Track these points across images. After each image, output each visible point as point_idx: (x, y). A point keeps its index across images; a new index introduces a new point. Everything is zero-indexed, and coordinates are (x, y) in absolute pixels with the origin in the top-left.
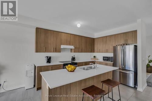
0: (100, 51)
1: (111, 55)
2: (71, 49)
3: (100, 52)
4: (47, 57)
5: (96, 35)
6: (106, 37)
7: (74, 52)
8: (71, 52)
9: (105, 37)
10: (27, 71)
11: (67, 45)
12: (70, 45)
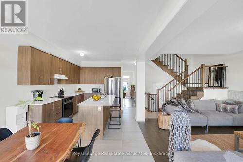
2: (60, 80)
8: (59, 83)
10: (17, 116)
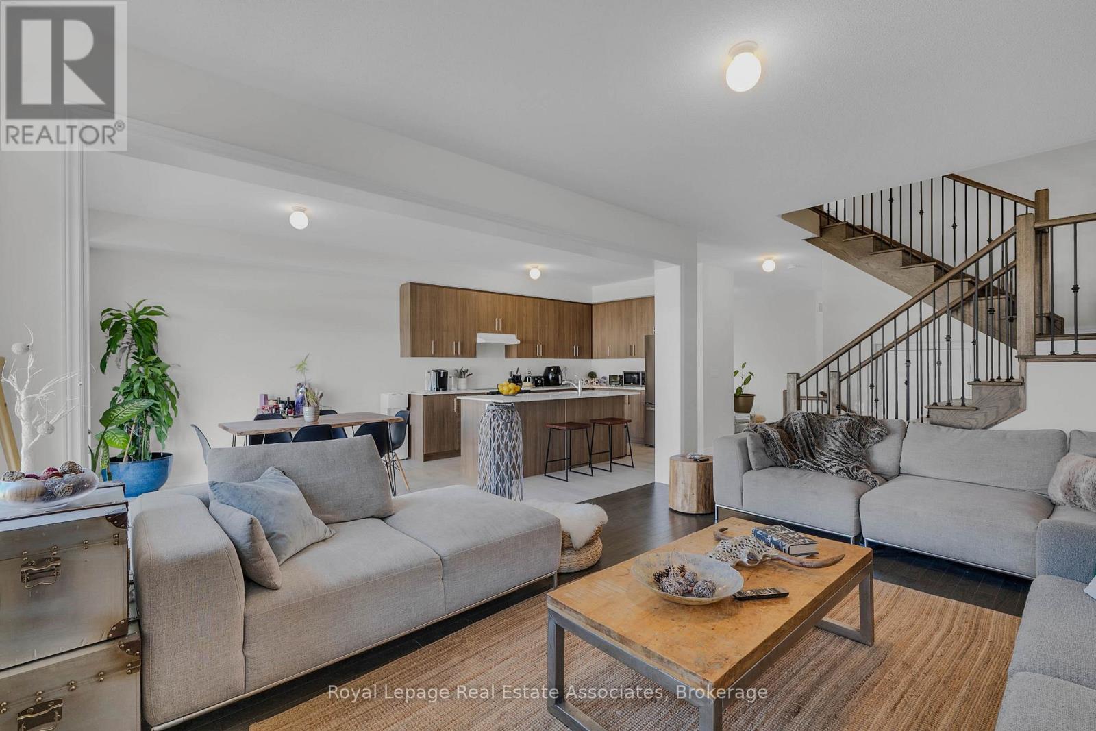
0: (612, 352)
1: (637, 365)
2: (507, 347)
3: (610, 357)
4: (438, 372)
5: (597, 294)
6: (631, 300)
7: (519, 356)
8: (507, 356)
9: (625, 301)
11: (494, 332)
12: (504, 330)
